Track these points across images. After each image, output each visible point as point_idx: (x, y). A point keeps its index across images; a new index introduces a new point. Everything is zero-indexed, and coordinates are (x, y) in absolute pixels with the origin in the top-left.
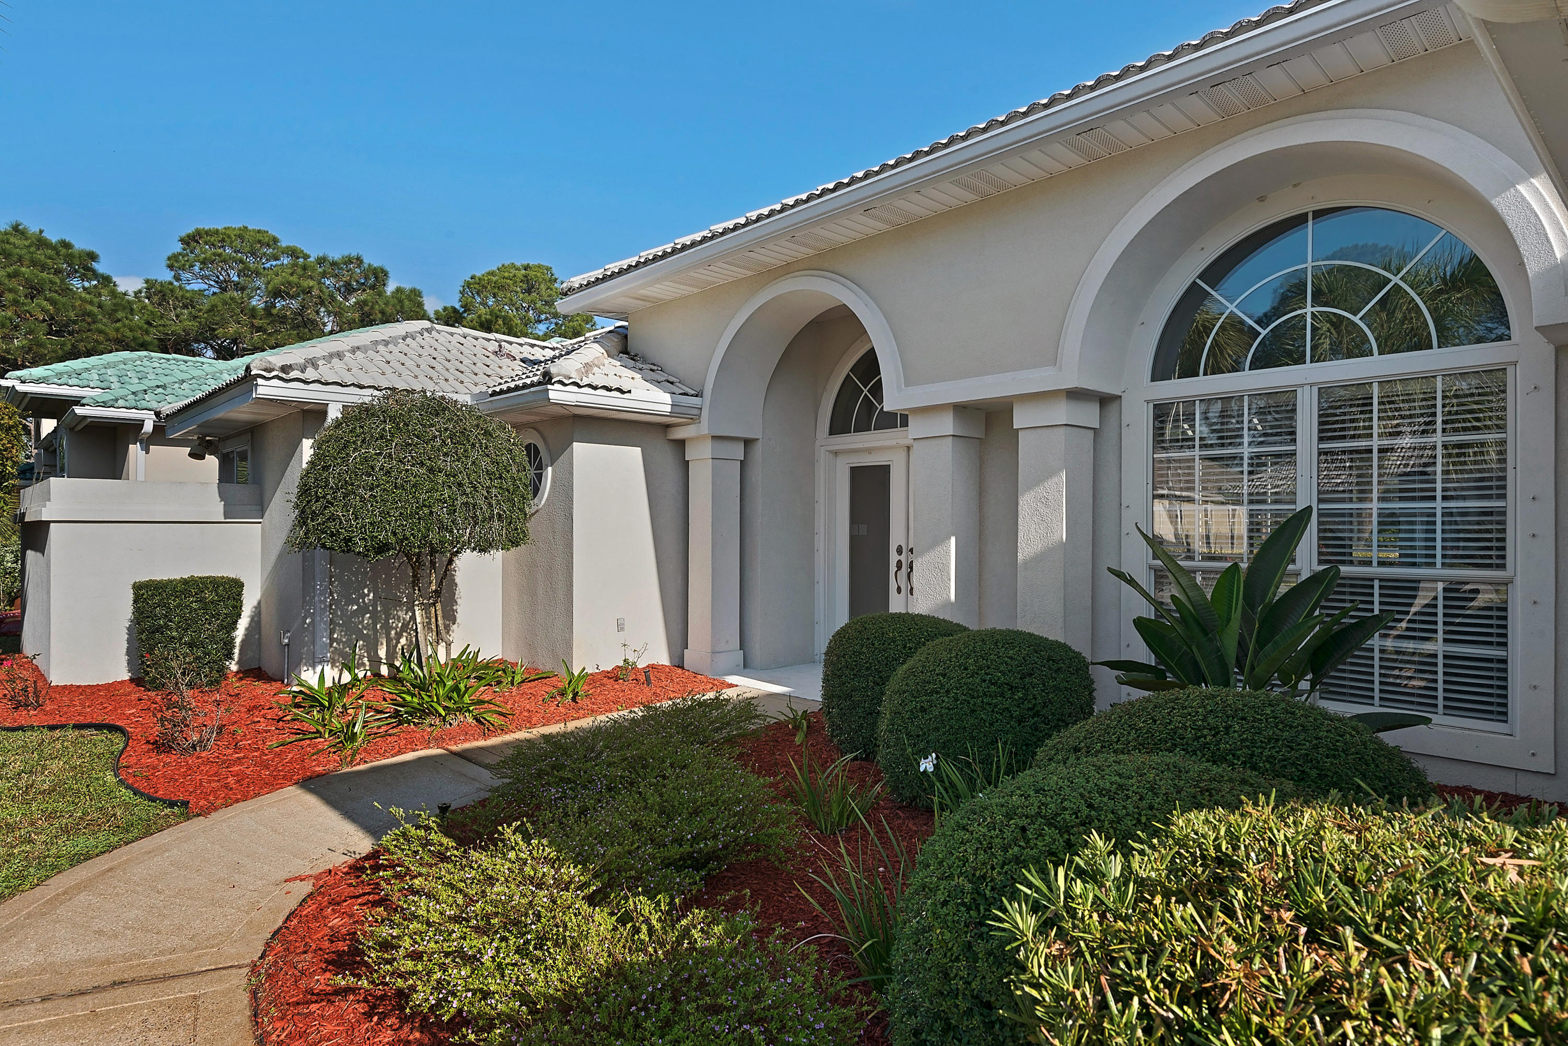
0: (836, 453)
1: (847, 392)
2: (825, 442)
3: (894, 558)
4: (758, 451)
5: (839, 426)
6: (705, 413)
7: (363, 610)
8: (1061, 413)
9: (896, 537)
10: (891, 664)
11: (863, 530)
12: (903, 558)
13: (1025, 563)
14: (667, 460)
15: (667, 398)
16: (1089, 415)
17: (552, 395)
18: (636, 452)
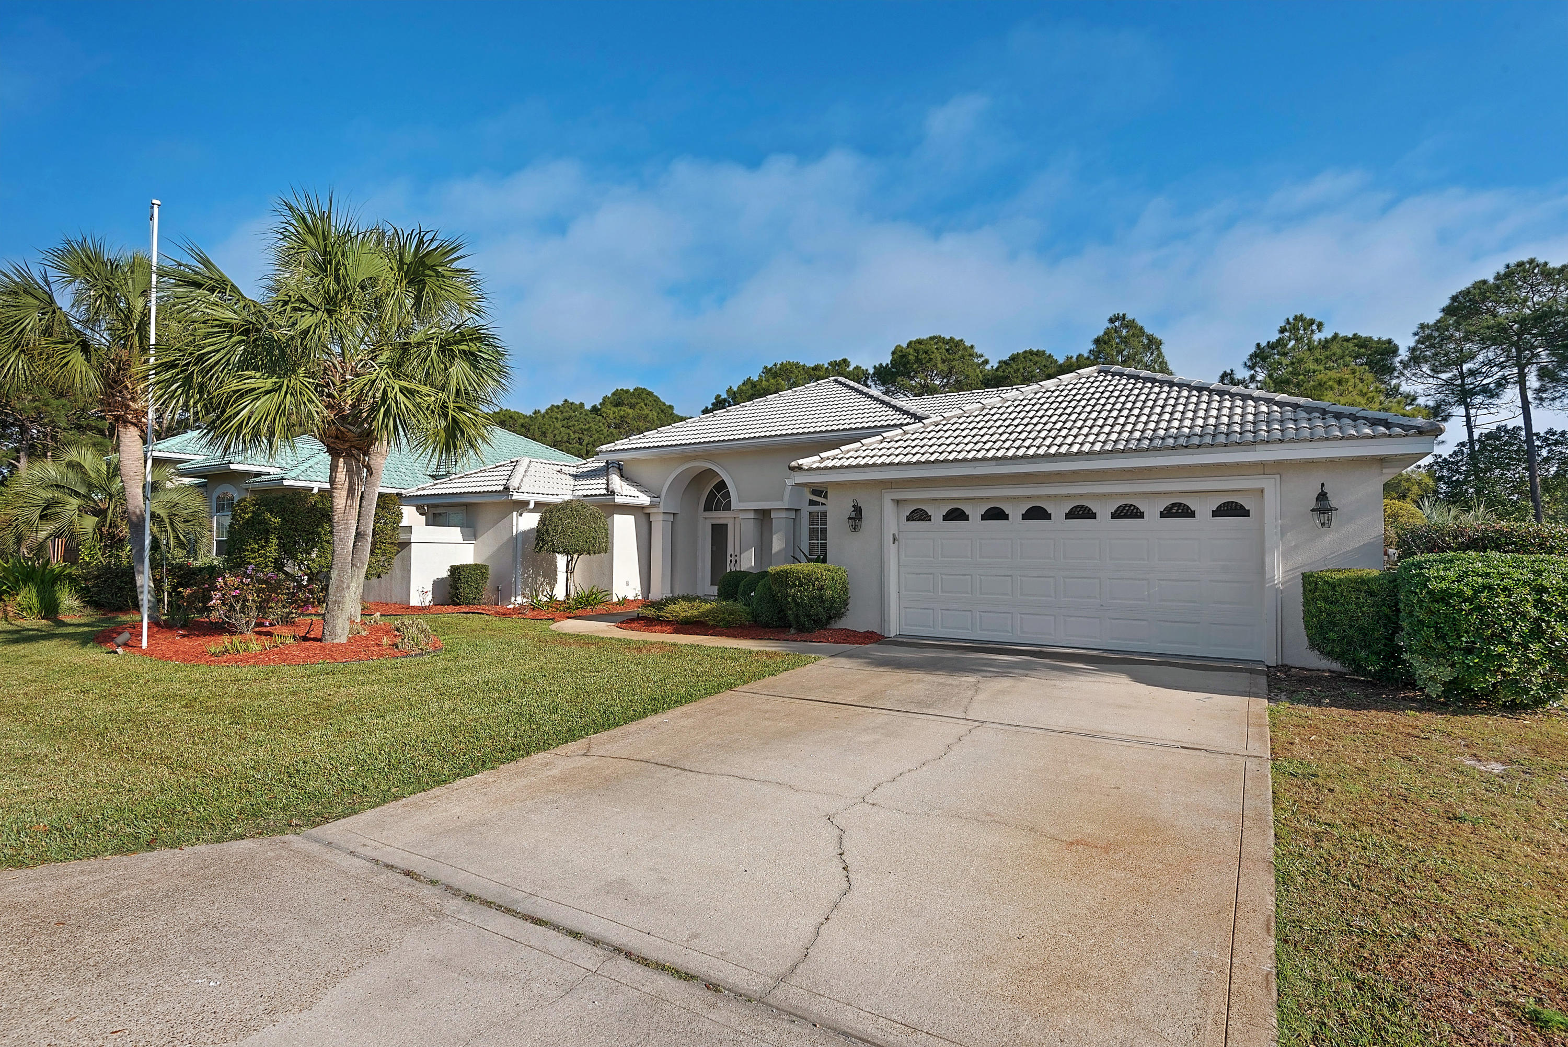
0: (706, 518)
1: (711, 496)
2: (702, 514)
3: (729, 558)
4: (678, 517)
5: (707, 508)
6: (662, 504)
7: (529, 577)
8: (784, 515)
9: (730, 551)
10: (739, 583)
11: (715, 548)
12: (732, 558)
13: (775, 554)
14: (643, 519)
15: (649, 499)
16: (792, 514)
17: (617, 500)
18: (633, 517)
